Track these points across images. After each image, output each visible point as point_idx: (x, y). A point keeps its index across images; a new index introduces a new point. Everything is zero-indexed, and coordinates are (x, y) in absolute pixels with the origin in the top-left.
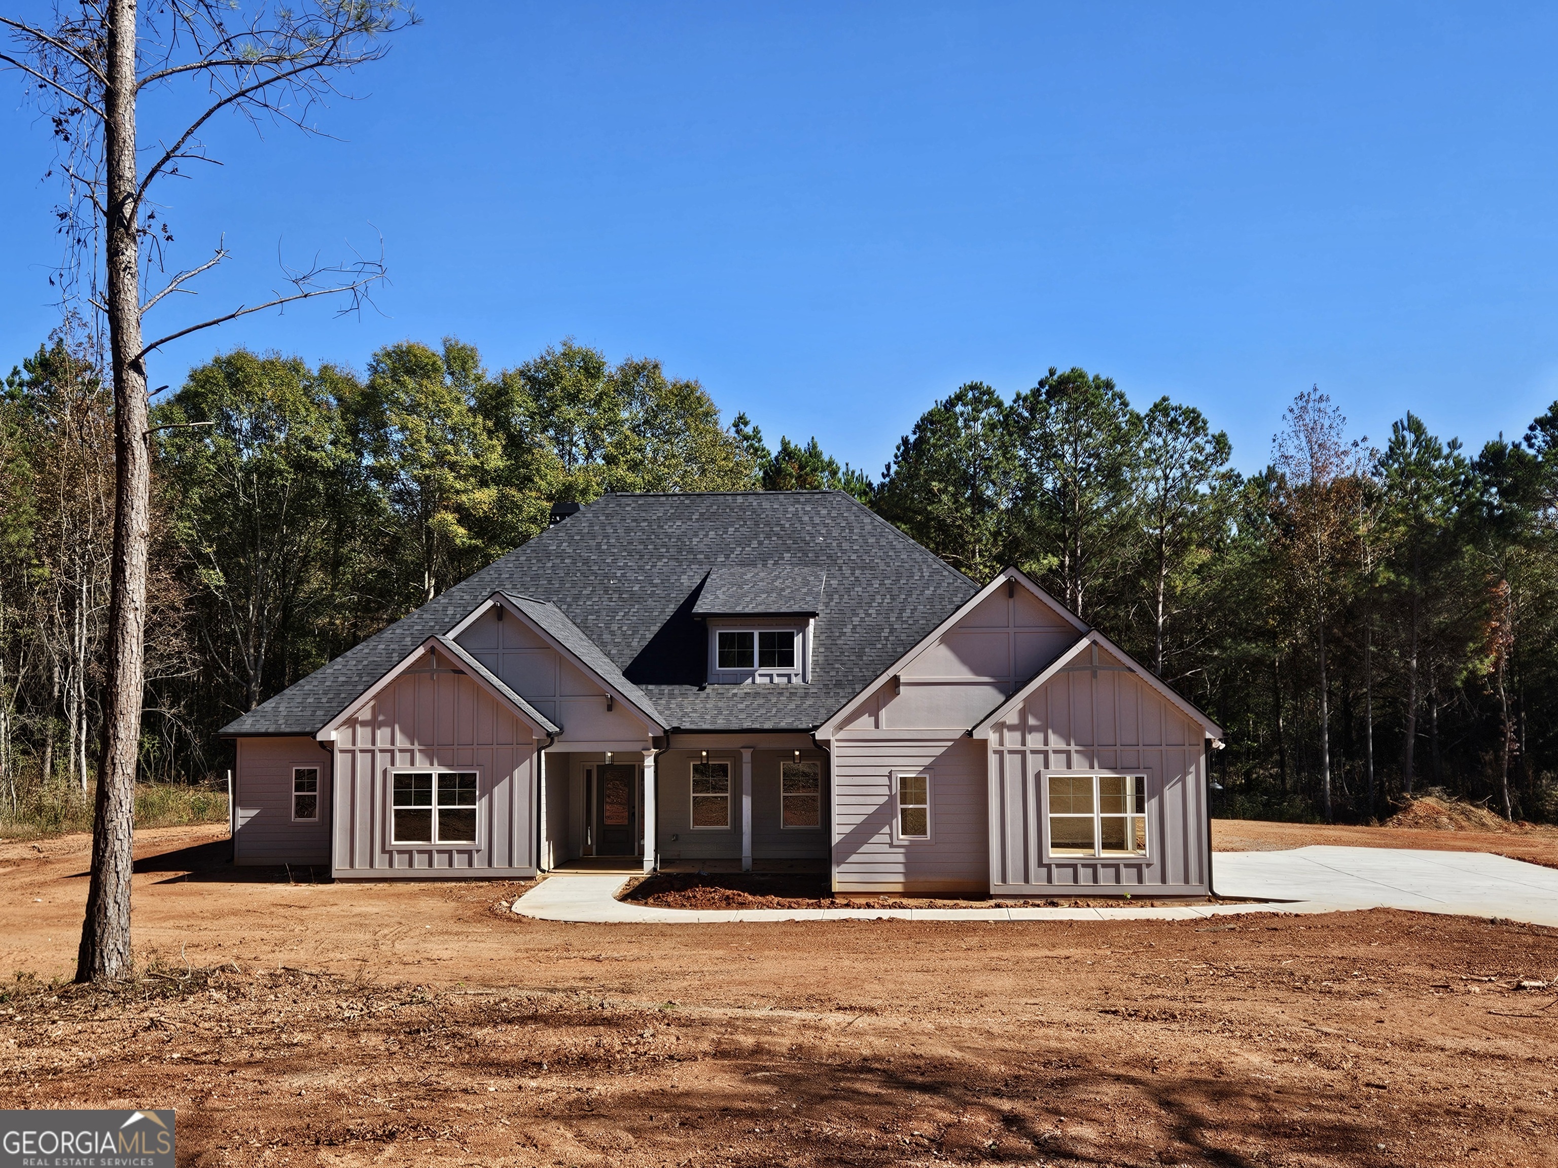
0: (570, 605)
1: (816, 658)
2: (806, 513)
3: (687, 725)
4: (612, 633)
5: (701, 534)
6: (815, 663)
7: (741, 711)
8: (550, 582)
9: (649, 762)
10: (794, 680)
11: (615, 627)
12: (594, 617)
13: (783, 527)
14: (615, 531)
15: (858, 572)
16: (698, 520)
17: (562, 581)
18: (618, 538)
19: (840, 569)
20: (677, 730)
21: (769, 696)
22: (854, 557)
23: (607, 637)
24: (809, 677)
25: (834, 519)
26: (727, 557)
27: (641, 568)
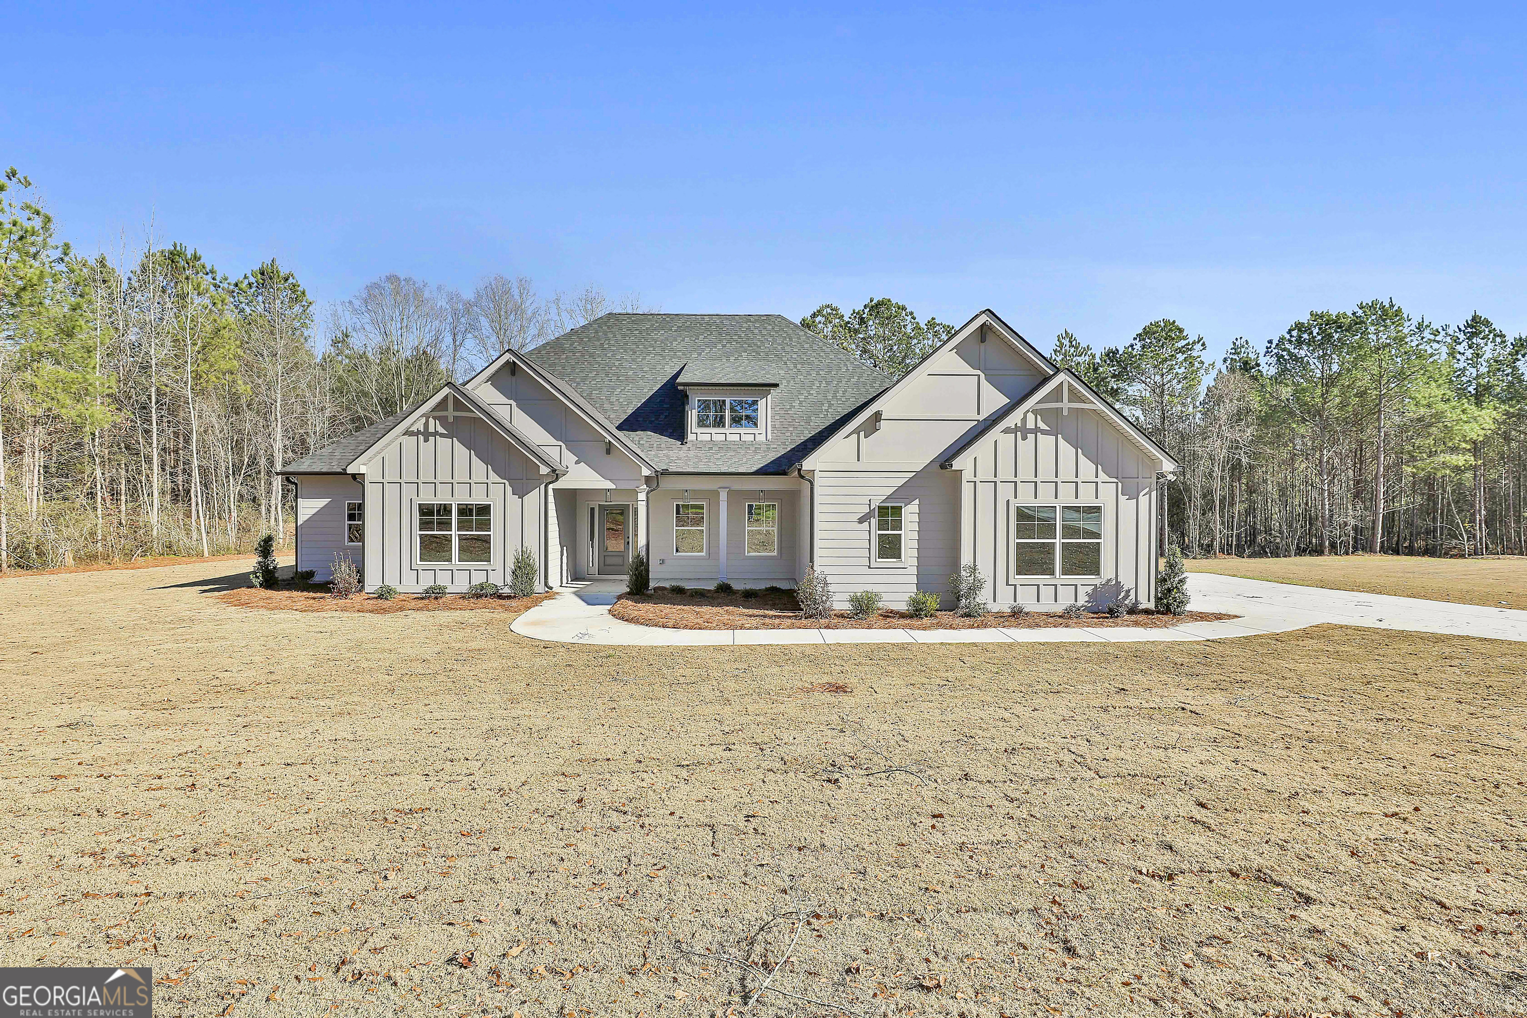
0: (578, 384)
1: (773, 423)
2: (756, 328)
3: (673, 468)
4: (611, 403)
5: (679, 339)
6: (774, 427)
7: (718, 459)
8: (563, 368)
9: (642, 496)
10: (758, 438)
11: (613, 399)
12: (597, 392)
13: (740, 337)
14: (615, 336)
15: (799, 366)
16: (676, 331)
17: (573, 368)
18: (616, 341)
19: (786, 363)
20: (665, 473)
21: (738, 449)
22: (795, 356)
23: (607, 406)
24: (769, 437)
25: (777, 332)
26: (700, 354)
27: (633, 360)
